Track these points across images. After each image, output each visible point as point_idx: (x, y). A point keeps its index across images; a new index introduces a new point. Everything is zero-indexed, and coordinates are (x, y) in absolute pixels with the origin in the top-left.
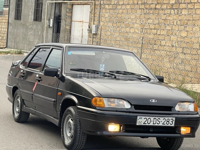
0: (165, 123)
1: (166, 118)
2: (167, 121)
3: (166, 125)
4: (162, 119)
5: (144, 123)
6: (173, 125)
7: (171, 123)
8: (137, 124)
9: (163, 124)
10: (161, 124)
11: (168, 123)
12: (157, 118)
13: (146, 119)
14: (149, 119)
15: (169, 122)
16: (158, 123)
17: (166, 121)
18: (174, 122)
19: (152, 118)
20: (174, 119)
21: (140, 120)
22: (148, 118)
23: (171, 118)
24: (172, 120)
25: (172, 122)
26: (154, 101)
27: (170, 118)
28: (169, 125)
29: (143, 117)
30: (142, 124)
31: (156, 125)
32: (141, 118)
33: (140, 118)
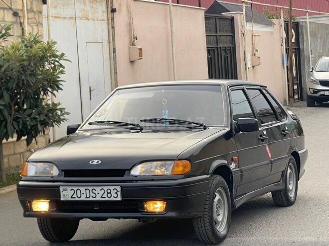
0: (105, 195)
1: (106, 188)
2: (108, 193)
3: (107, 199)
4: (98, 189)
5: (72, 197)
6: (119, 199)
7: (116, 195)
8: (62, 199)
9: (102, 197)
10: (98, 198)
11: (109, 195)
12: (91, 189)
13: (73, 191)
14: (78, 191)
15: (110, 193)
16: (94, 196)
17: (106, 193)
18: (119, 194)
19: (83, 189)
20: (119, 188)
21: (65, 193)
22: (75, 189)
23: (114, 187)
24: (115, 191)
25: (116, 193)
26: (95, 162)
27: (112, 188)
28: (112, 199)
29: (69, 188)
30: (70, 199)
31: (91, 199)
32: (66, 190)
33: (64, 190)
